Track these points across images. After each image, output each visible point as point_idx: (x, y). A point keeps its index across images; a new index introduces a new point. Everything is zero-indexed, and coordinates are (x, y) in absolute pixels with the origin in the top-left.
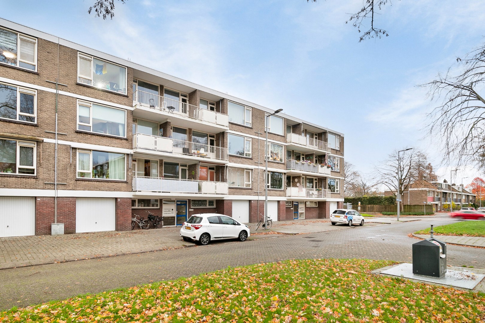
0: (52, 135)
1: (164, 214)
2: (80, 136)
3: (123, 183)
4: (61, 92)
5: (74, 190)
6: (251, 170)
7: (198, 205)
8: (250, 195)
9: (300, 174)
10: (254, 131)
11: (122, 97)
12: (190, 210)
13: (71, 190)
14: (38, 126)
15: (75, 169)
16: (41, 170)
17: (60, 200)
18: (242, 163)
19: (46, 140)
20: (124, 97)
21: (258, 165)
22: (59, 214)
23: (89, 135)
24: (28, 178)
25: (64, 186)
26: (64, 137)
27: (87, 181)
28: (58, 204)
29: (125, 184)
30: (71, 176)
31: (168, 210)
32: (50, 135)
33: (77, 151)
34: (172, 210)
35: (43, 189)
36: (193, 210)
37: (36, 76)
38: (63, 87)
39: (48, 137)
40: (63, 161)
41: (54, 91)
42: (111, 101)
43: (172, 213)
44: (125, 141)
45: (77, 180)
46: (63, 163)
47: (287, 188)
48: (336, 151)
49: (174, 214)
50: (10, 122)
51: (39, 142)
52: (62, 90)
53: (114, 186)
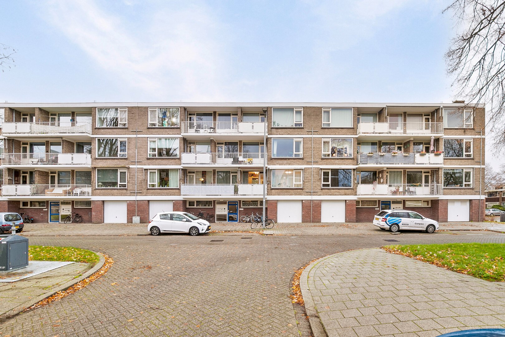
0: (134, 163)
1: (218, 212)
2: (149, 161)
3: (176, 189)
4: (139, 136)
5: (146, 196)
6: (302, 170)
7: (249, 205)
8: (300, 194)
9: (383, 168)
10: (306, 130)
11: (176, 129)
12: (240, 209)
13: (144, 196)
14: (127, 159)
15: (147, 182)
16: (129, 184)
17: (139, 202)
18: (289, 164)
19: (131, 166)
20: (177, 129)
21: (311, 164)
22: (138, 211)
23: (155, 160)
24: (123, 190)
25: (140, 193)
26: (140, 163)
27: (153, 190)
28: (137, 205)
29: (178, 190)
30: (144, 187)
31: (220, 209)
32: (133, 163)
33: (148, 170)
34: (225, 209)
35: (130, 196)
36: (243, 209)
37: (127, 130)
38: (140, 132)
39: (132, 165)
40: (140, 178)
41: (135, 136)
42: (168, 134)
43: (225, 211)
44: (178, 160)
45: (148, 189)
46: (140, 179)
47: (357, 186)
48: (463, 130)
49: (226, 212)
50: (114, 159)
51: (129, 168)
52: (140, 134)
53: (170, 192)
